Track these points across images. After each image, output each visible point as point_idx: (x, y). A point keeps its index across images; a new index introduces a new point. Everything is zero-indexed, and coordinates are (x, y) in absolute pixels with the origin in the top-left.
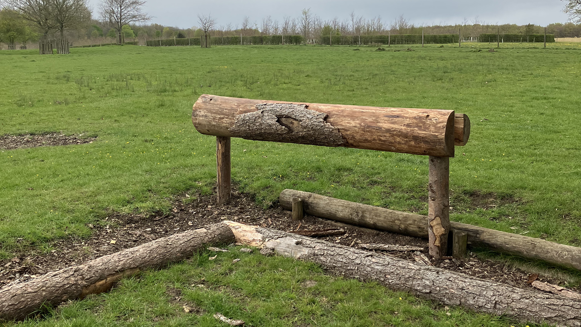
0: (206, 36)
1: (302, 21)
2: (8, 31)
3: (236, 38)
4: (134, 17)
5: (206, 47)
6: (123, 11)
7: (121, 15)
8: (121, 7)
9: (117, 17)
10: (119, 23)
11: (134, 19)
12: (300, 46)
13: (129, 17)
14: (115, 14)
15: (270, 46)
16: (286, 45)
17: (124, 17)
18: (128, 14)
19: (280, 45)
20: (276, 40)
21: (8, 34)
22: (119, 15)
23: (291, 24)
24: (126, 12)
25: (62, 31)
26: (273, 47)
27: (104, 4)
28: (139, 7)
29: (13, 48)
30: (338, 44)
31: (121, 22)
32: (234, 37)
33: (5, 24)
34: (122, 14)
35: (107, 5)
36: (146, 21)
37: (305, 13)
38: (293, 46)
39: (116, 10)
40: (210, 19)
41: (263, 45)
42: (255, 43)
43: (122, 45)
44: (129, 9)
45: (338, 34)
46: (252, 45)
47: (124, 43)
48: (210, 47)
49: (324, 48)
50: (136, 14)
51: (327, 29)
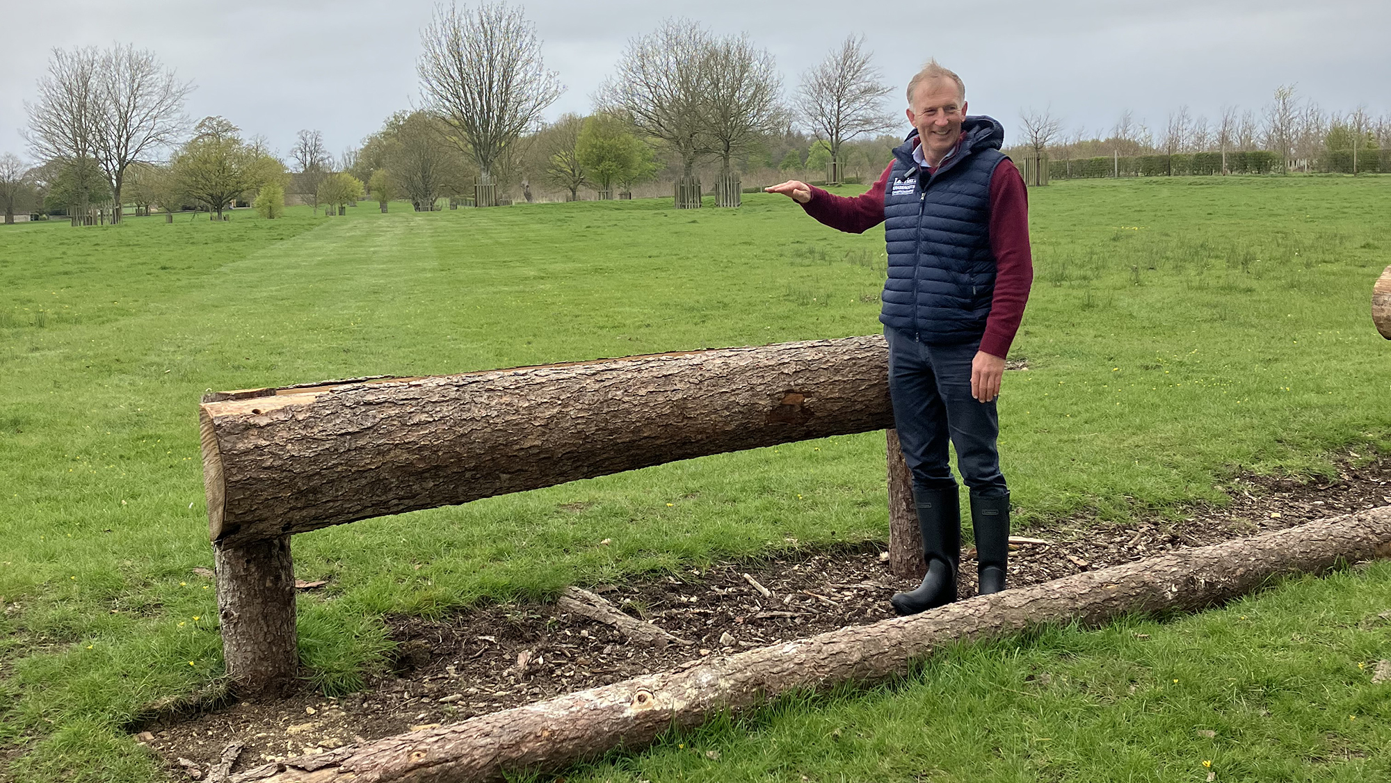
0: (1038, 160)
1: (1274, 116)
2: (601, 159)
3: (1101, 162)
4: (867, 121)
5: (1038, 184)
6: (842, 109)
7: (838, 119)
8: (839, 102)
9: (829, 123)
10: (834, 137)
11: (867, 127)
12: (1272, 176)
13: (856, 122)
14: (826, 117)
15: (1192, 179)
16: (1234, 177)
17: (844, 123)
18: (854, 117)
19: (1215, 177)
20: (1206, 164)
21: (601, 168)
22: (834, 120)
23: (1238, 125)
24: (849, 111)
25: (726, 158)
26: (1203, 181)
27: (803, 96)
28: (878, 99)
29: (608, 196)
30: (1374, 171)
31: (837, 136)
32: (1097, 160)
33: (594, 146)
34: (841, 116)
35: (811, 99)
36: (894, 130)
37: (1283, 96)
38: (1251, 176)
39: (828, 108)
40: (1049, 120)
41: (1172, 177)
42: (1148, 172)
43: (839, 186)
44: (857, 105)
45: (1369, 146)
46: (1142, 178)
47: (842, 180)
48: (1046, 185)
49: (1338, 180)
50: (872, 116)
51: (1338, 136)
